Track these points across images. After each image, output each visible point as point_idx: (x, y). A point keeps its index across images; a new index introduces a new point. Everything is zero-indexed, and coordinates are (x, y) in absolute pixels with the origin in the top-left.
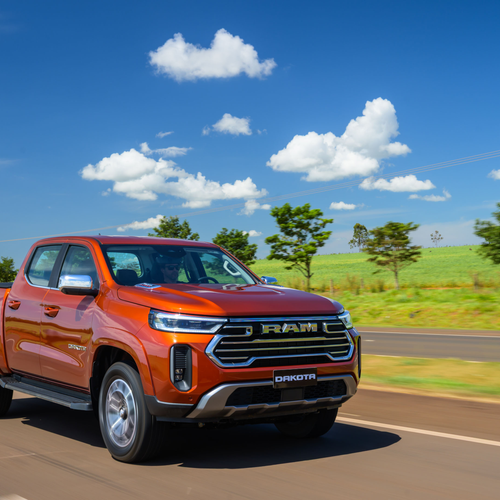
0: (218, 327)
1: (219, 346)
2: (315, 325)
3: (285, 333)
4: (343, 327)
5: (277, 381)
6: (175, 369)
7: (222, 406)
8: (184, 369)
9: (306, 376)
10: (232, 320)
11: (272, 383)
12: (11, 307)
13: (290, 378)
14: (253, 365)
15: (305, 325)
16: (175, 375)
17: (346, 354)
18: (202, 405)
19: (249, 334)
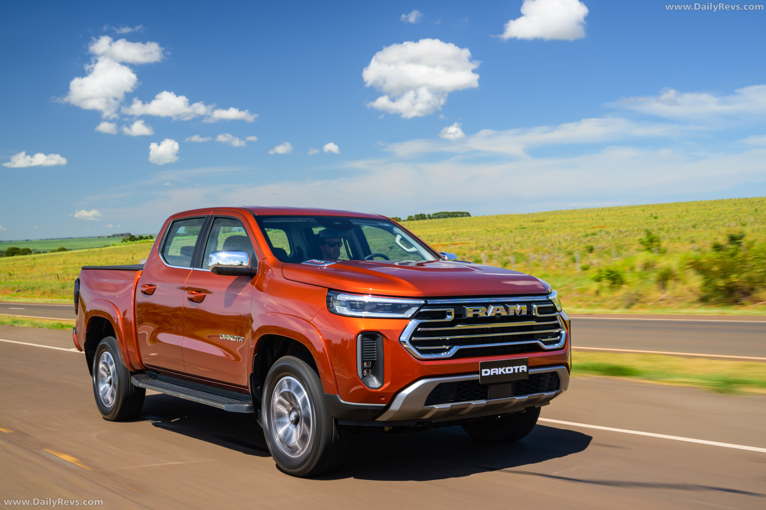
0: (413, 310)
1: (415, 333)
2: (525, 307)
3: (490, 317)
4: (554, 309)
5: (483, 374)
6: (363, 362)
7: (420, 406)
8: (373, 362)
9: (516, 368)
10: (430, 302)
11: (478, 376)
12: (144, 293)
13: (499, 371)
14: (456, 356)
15: (514, 307)
16: (363, 368)
17: (558, 342)
18: (396, 405)
19: (449, 318)
